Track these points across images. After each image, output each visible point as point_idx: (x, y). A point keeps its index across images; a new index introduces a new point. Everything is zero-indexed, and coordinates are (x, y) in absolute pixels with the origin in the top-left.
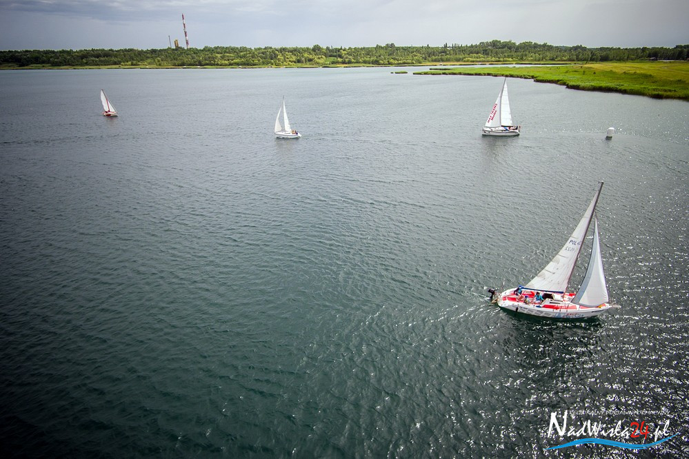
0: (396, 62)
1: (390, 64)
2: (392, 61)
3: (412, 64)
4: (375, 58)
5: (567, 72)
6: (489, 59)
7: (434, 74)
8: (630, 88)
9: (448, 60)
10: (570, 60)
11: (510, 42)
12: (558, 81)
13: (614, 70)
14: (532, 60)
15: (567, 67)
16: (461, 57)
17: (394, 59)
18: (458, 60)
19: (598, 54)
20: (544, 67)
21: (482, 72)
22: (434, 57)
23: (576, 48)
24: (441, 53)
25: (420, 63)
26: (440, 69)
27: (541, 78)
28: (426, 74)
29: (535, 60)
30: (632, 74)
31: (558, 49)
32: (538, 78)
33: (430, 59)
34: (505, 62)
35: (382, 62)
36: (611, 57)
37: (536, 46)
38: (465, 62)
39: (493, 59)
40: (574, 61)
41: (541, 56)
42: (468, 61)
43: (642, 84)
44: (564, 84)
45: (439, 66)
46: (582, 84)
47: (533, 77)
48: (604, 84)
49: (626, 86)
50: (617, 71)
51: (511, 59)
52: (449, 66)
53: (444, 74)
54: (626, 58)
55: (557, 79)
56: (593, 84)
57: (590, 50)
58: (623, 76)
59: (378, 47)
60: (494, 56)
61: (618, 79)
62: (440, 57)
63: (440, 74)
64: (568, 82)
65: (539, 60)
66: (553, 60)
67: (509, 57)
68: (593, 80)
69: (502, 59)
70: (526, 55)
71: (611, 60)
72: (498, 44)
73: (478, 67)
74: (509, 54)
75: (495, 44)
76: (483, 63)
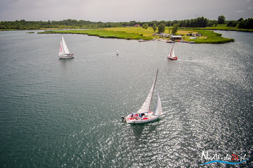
0: (28, 28)
1: (25, 29)
2: (25, 27)
3: (35, 29)
4: (16, 26)
5: (98, 32)
6: (69, 27)
7: (47, 33)
8: (120, 37)
9: (52, 27)
10: (98, 27)
11: (75, 20)
12: (96, 35)
13: (113, 30)
14: (85, 27)
15: (98, 30)
16: (57, 26)
17: (27, 27)
18: (56, 27)
19: (107, 25)
20: (90, 30)
21: (67, 32)
22: (45, 26)
23: (99, 23)
24: (48, 24)
25: (39, 29)
26: (49, 31)
27: (90, 34)
28: (43, 33)
29: (86, 27)
30: (119, 32)
31: (93, 23)
32: (89, 34)
33: (43, 27)
34: (75, 28)
35: (21, 28)
36: (111, 26)
37: (85, 22)
38: (59, 28)
39: (70, 27)
40: (100, 27)
41: (88, 26)
42: (60, 28)
43: (123, 35)
44: (98, 36)
45: (48, 30)
46: (104, 36)
47: (87, 34)
48: (111, 36)
49: (118, 36)
50: (114, 31)
51: (77, 27)
52: (53, 30)
53: (51, 33)
54: (116, 26)
55: (95, 34)
56: (108, 36)
57: (104, 23)
58: (117, 32)
59: (17, 21)
60: (70, 26)
61: (115, 33)
62: (48, 26)
63: (49, 33)
64: (99, 35)
65: (88, 27)
66: (92, 27)
67: (76, 26)
68: (108, 34)
69: (74, 27)
70: (82, 25)
71: (112, 27)
72: (71, 21)
73: (65, 30)
74: (76, 25)
75: (69, 20)
76: (67, 28)
